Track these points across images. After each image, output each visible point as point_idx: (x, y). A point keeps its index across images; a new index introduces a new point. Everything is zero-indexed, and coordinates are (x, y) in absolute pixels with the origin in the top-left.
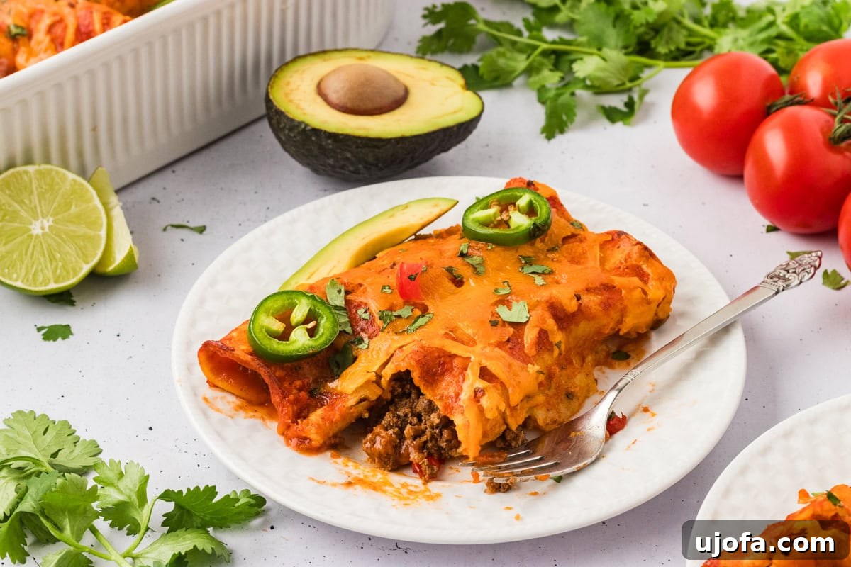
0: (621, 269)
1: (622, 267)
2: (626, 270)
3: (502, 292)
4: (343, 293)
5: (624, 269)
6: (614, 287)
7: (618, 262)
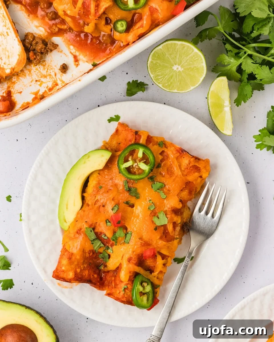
0: (189, 169)
1: (189, 167)
2: (191, 168)
3: (152, 209)
4: (92, 231)
5: (190, 168)
6: (190, 182)
7: (186, 165)
